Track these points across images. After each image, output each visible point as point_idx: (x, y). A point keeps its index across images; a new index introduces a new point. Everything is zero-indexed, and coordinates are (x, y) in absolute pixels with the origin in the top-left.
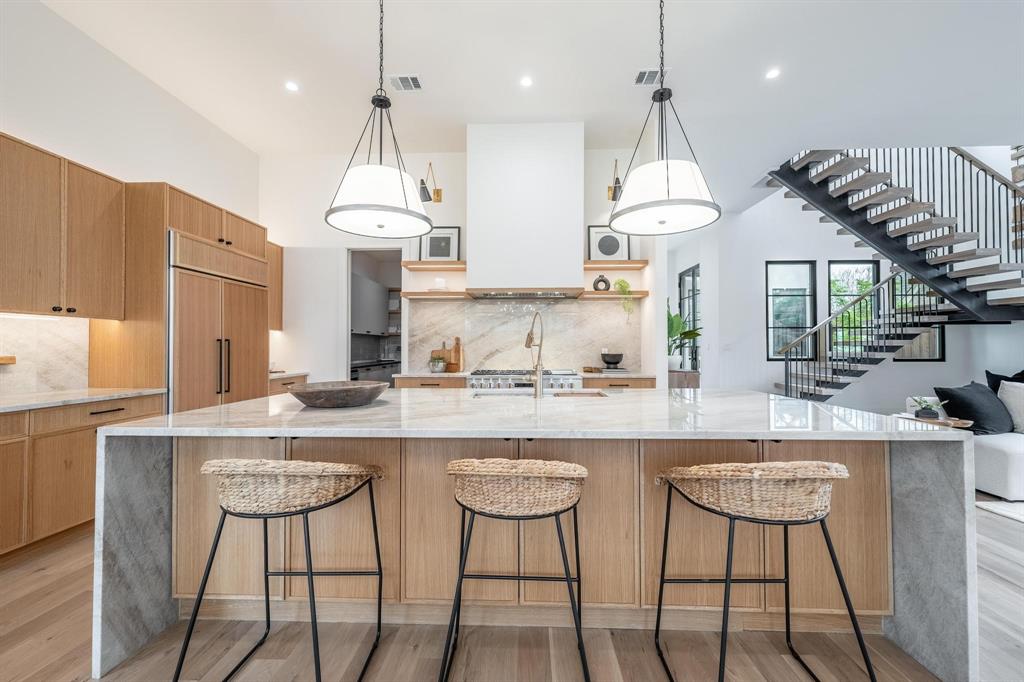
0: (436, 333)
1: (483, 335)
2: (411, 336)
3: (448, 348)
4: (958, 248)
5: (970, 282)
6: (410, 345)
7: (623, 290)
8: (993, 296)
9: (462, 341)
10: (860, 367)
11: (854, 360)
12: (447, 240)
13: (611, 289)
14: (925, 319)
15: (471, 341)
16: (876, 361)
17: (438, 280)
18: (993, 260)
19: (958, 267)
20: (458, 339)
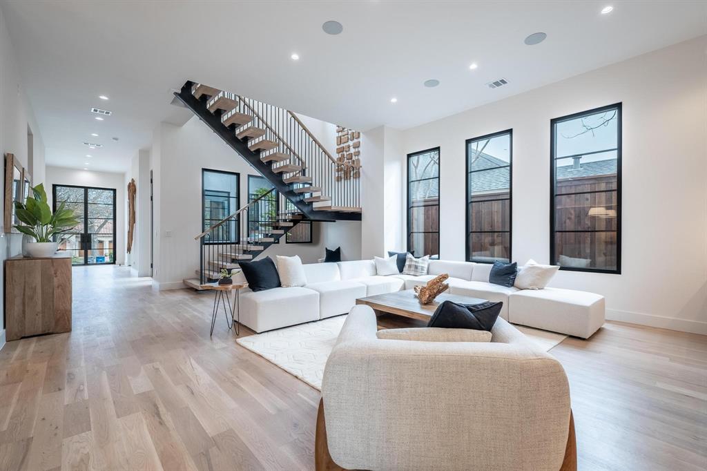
8: (315, 205)
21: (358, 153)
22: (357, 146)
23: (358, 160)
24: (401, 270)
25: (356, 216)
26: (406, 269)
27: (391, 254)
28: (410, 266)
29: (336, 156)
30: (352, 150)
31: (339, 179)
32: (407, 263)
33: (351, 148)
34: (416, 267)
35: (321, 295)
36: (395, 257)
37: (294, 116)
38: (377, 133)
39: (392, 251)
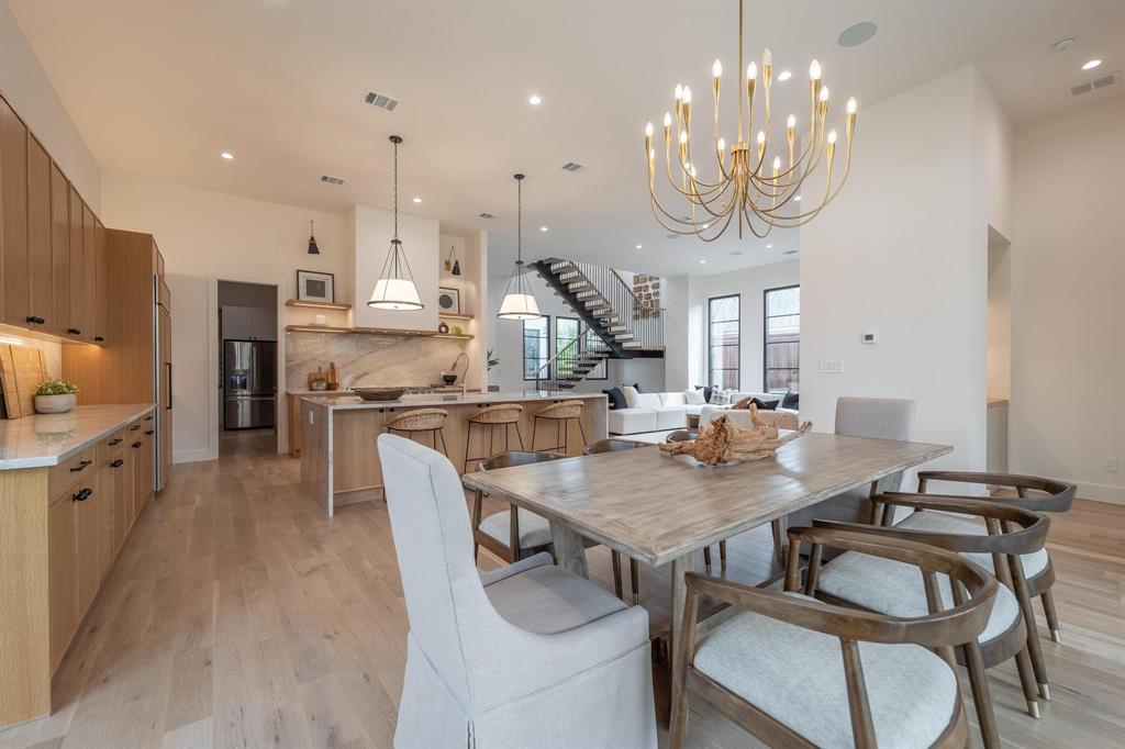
0: (313, 359)
1: (354, 362)
2: (287, 361)
3: (323, 371)
4: (613, 320)
5: (617, 337)
6: (287, 368)
7: (458, 333)
8: (625, 345)
9: (336, 366)
10: (573, 383)
11: (569, 379)
12: (323, 284)
13: (450, 332)
14: (600, 356)
15: (344, 366)
16: (579, 379)
17: (319, 316)
18: (624, 328)
19: (613, 329)
20: (332, 365)
21: (657, 294)
22: (656, 286)
23: (658, 300)
24: (708, 401)
25: (659, 354)
26: (711, 400)
27: (698, 388)
28: (715, 397)
29: (632, 286)
30: (651, 291)
31: (636, 317)
32: (713, 395)
33: (650, 289)
34: (721, 398)
35: (658, 414)
36: (702, 390)
37: (614, 273)
38: (680, 281)
39: (697, 385)
